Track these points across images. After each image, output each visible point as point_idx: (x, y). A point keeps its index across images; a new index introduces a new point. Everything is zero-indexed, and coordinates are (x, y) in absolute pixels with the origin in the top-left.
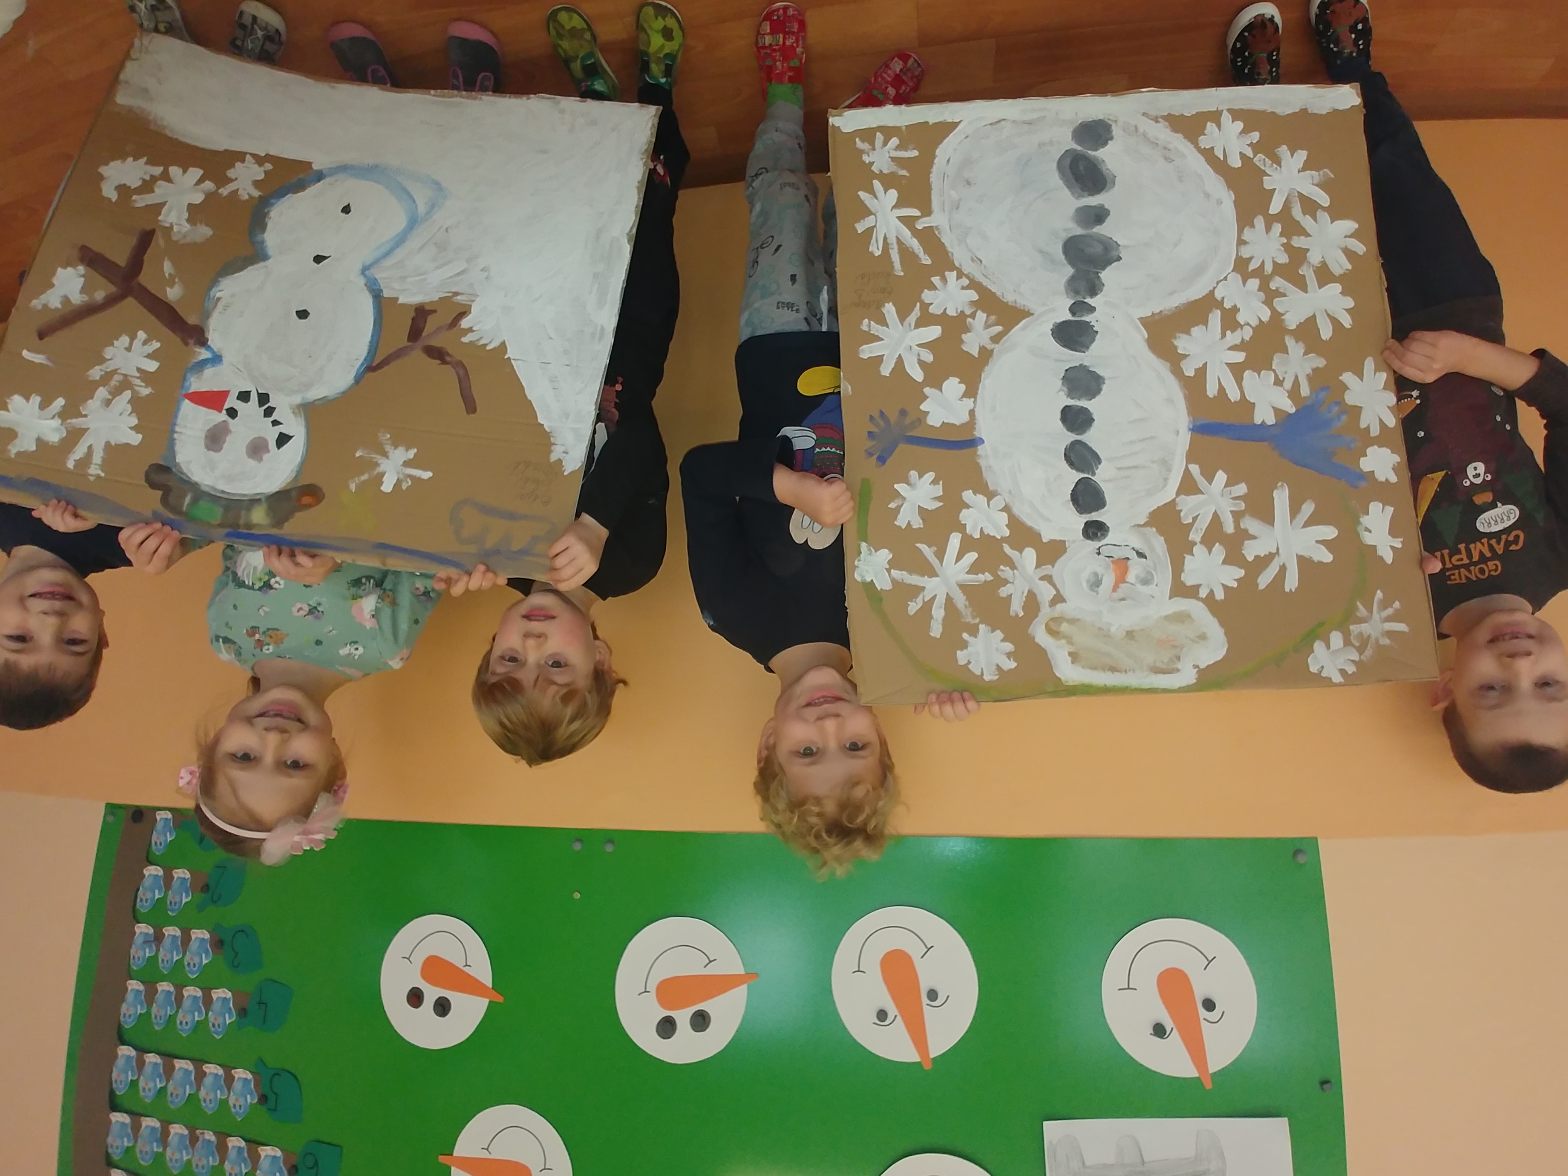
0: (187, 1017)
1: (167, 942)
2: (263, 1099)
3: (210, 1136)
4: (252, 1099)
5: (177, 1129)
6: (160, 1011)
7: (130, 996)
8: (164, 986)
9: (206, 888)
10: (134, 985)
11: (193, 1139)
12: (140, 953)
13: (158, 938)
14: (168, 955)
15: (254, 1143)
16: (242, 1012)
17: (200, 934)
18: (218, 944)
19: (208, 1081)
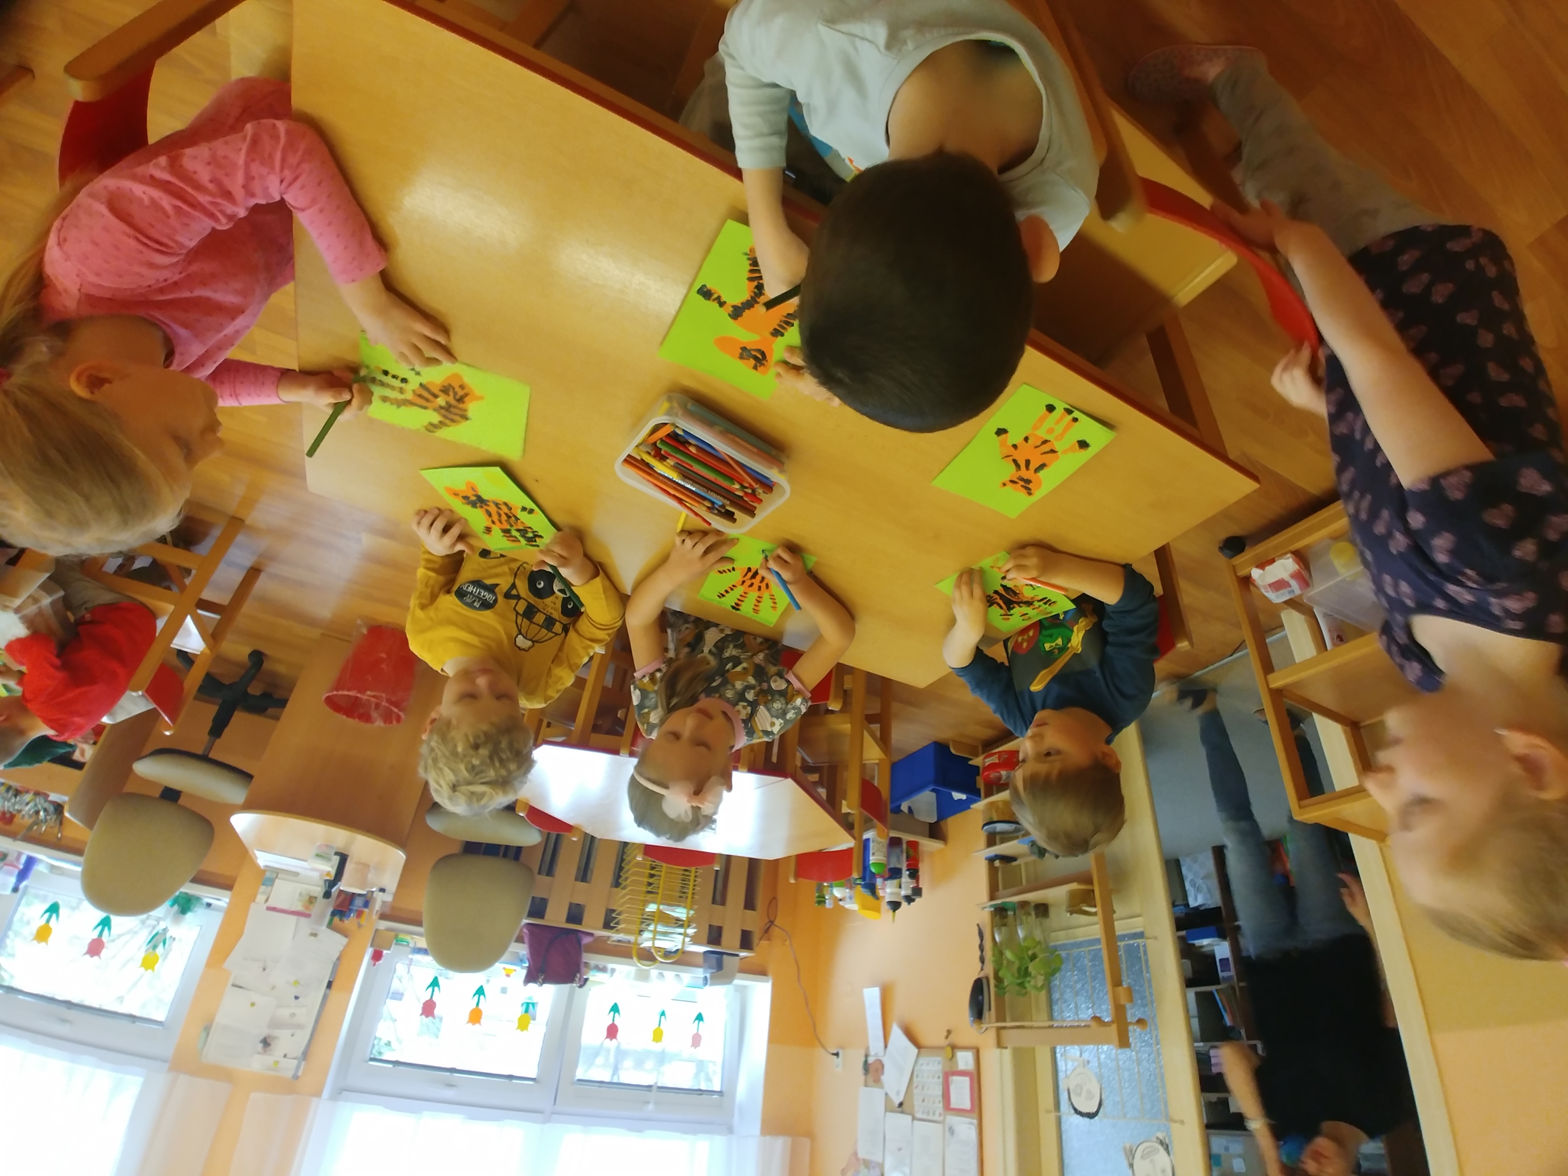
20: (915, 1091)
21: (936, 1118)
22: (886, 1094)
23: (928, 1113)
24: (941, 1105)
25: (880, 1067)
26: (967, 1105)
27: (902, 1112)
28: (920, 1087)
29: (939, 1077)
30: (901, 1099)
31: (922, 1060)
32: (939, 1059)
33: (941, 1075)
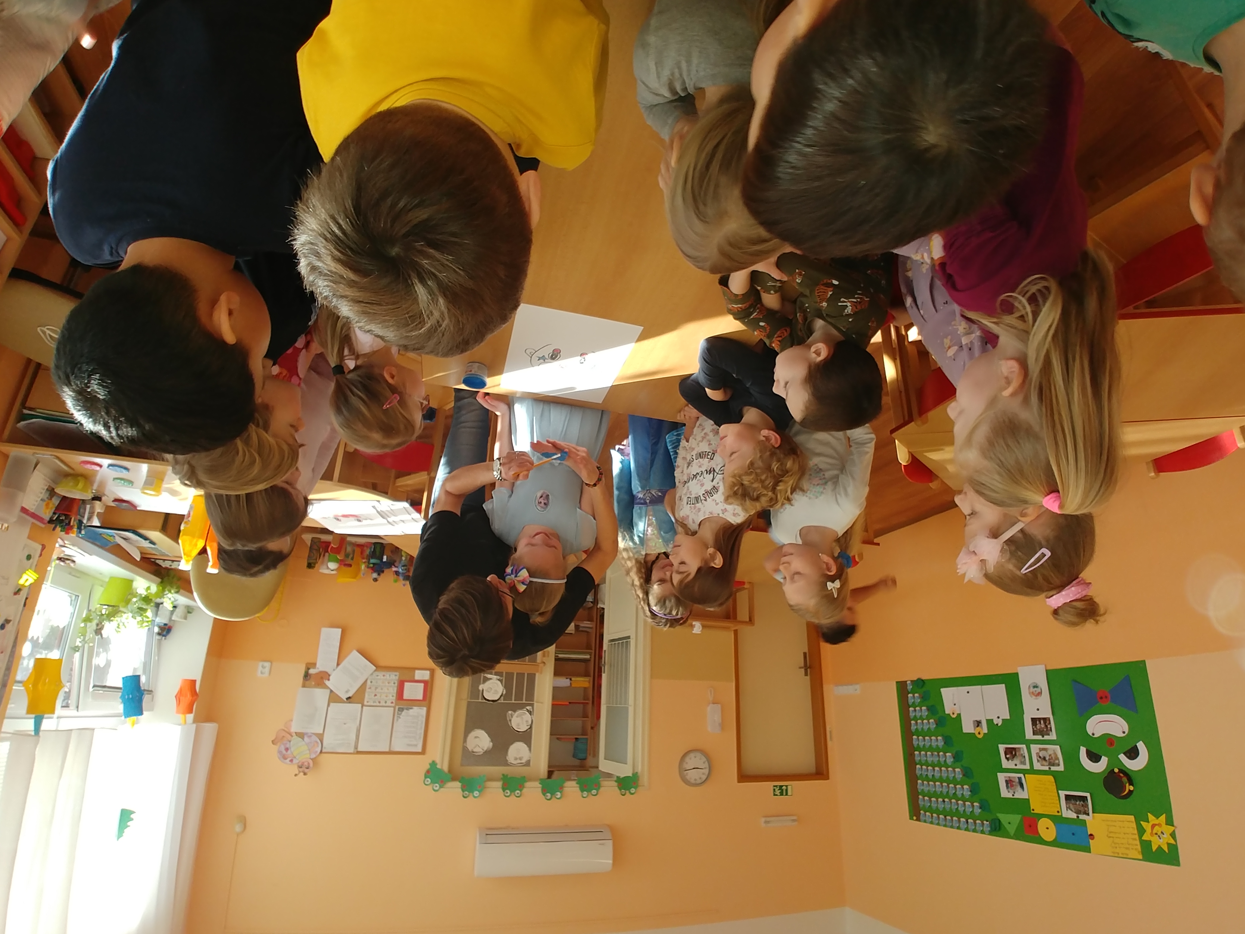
0: (926, 728)
1: (917, 711)
2: (945, 743)
3: (936, 753)
4: (943, 743)
5: (929, 753)
6: (920, 727)
7: (912, 725)
8: (919, 721)
9: (922, 698)
10: (913, 722)
11: (932, 755)
12: (912, 715)
13: (915, 710)
14: (918, 714)
15: (945, 753)
16: (937, 724)
17: (924, 708)
18: (928, 709)
19: (933, 741)
20: (367, 690)
21: (389, 704)
22: (331, 691)
23: (379, 702)
24: (394, 698)
25: (324, 676)
26: (420, 697)
27: (350, 703)
28: (373, 688)
29: (394, 683)
30: (350, 695)
31: (377, 673)
32: (397, 674)
33: (396, 682)
